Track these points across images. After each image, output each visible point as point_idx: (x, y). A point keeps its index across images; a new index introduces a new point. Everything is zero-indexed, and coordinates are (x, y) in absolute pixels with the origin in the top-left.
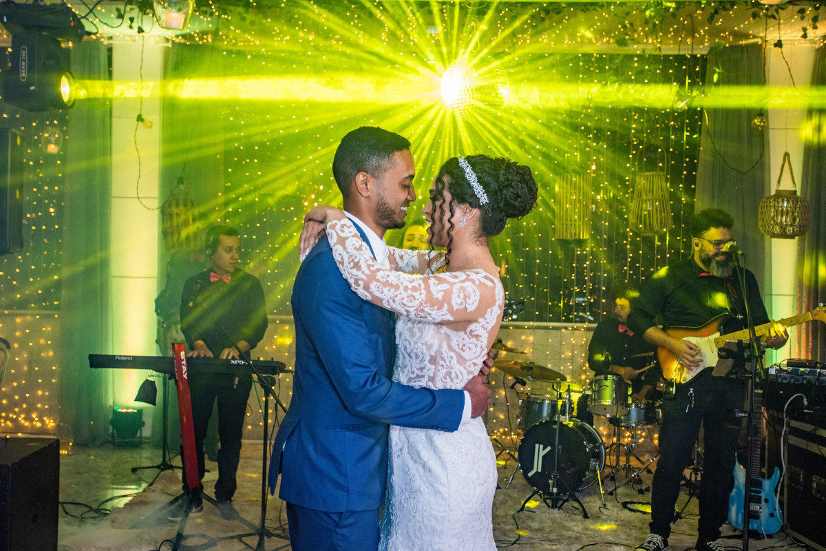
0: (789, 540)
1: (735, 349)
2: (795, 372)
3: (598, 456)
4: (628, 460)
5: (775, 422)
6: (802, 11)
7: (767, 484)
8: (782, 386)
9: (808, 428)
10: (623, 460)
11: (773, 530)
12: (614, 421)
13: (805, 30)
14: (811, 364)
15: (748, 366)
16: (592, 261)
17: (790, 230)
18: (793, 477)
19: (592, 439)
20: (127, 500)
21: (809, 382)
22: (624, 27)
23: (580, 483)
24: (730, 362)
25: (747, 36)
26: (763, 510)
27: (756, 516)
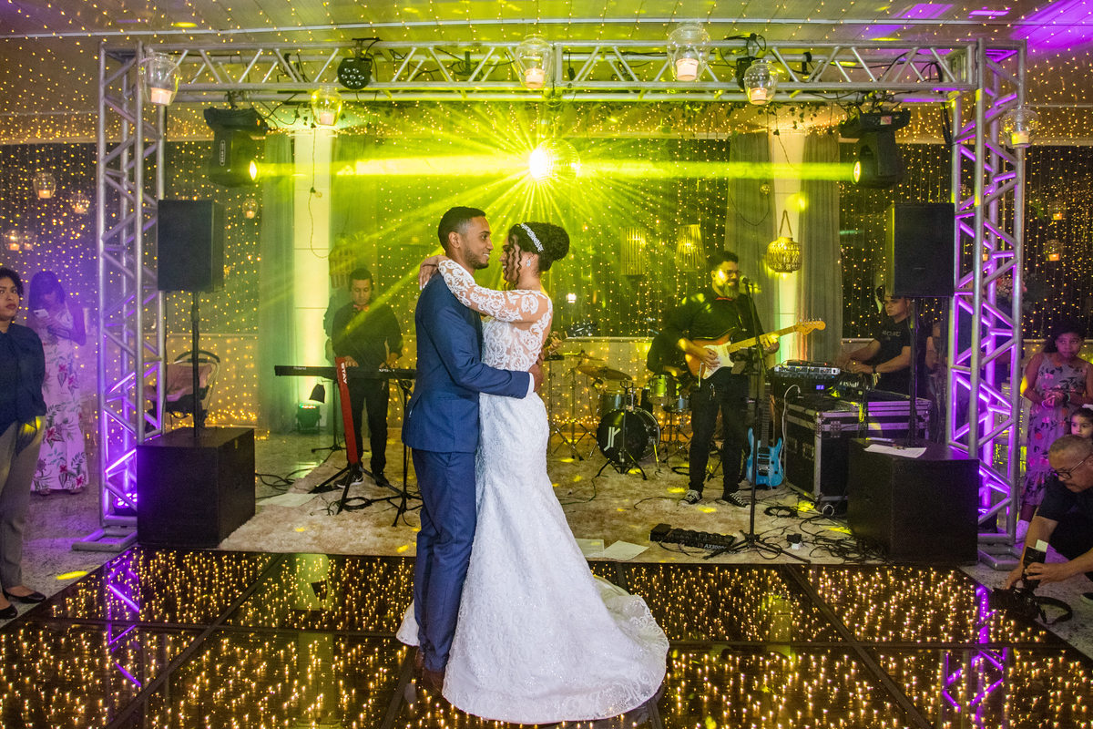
0: (787, 490)
1: (747, 354)
2: (792, 370)
3: (655, 435)
4: (677, 437)
5: (779, 406)
6: (792, 110)
7: (773, 450)
8: (783, 380)
9: (800, 409)
10: (674, 436)
11: (776, 484)
12: (667, 409)
13: (795, 123)
14: (804, 364)
15: (755, 366)
16: (651, 291)
17: (788, 267)
18: (790, 445)
19: (651, 422)
20: (307, 473)
21: (802, 376)
22: (669, 119)
23: (642, 455)
24: (743, 363)
25: (757, 127)
26: (770, 469)
27: (764, 474)
